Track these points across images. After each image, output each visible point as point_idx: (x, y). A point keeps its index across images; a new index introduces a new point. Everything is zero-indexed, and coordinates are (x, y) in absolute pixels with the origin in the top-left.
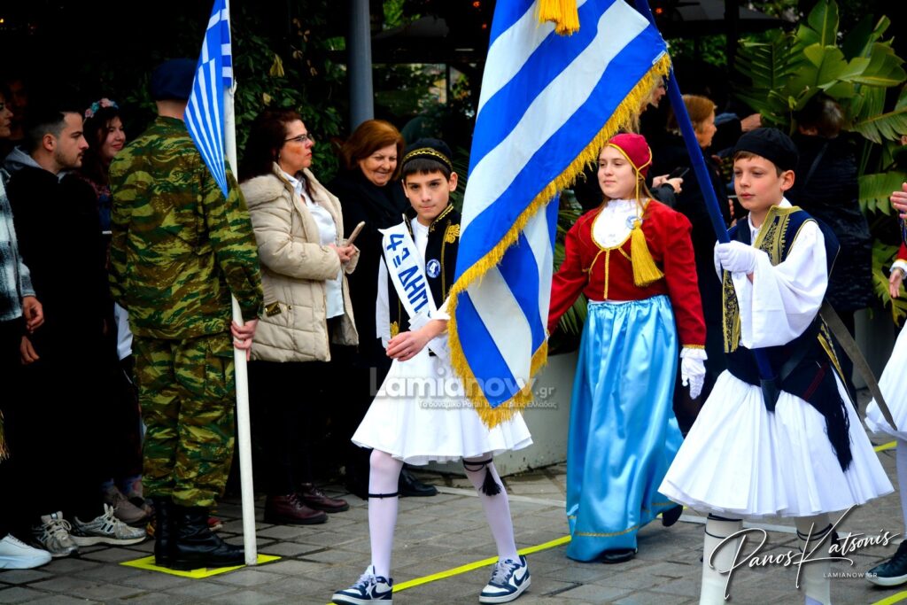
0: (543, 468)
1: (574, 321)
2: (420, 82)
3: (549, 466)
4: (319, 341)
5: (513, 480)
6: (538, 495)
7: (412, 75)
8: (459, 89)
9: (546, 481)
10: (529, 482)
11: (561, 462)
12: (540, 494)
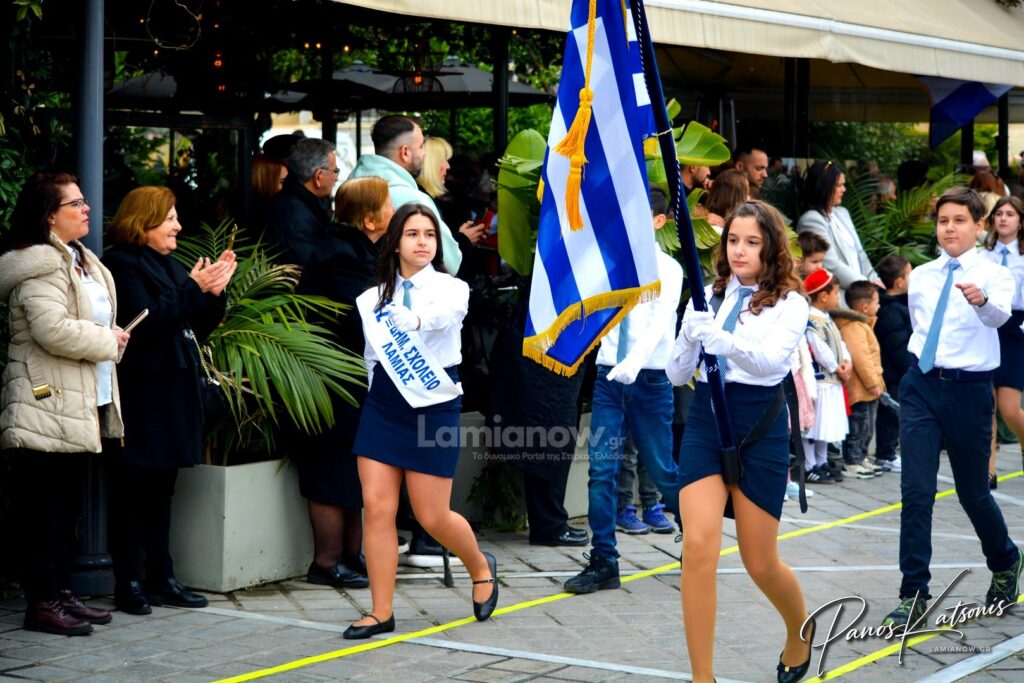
0: (276, 583)
1: (317, 419)
2: (141, 147)
3: (283, 581)
4: (90, 430)
5: (241, 594)
6: (272, 612)
7: (132, 137)
8: (185, 155)
9: (280, 596)
10: (261, 598)
11: (296, 577)
12: (274, 611)
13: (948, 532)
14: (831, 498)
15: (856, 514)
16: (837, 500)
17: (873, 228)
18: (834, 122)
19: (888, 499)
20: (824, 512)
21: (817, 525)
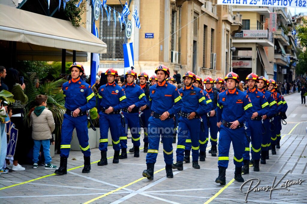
13: (59, 185)
14: (23, 175)
15: (31, 180)
16: (25, 175)
17: (36, 93)
18: (23, 61)
19: (40, 175)
20: (21, 179)
21: (19, 183)
